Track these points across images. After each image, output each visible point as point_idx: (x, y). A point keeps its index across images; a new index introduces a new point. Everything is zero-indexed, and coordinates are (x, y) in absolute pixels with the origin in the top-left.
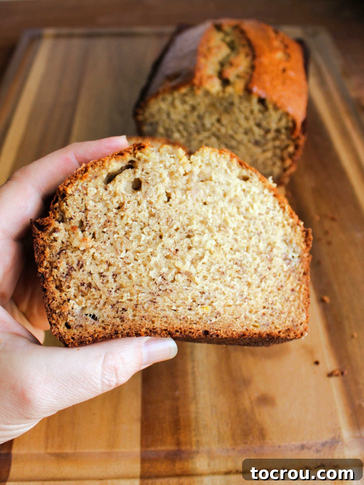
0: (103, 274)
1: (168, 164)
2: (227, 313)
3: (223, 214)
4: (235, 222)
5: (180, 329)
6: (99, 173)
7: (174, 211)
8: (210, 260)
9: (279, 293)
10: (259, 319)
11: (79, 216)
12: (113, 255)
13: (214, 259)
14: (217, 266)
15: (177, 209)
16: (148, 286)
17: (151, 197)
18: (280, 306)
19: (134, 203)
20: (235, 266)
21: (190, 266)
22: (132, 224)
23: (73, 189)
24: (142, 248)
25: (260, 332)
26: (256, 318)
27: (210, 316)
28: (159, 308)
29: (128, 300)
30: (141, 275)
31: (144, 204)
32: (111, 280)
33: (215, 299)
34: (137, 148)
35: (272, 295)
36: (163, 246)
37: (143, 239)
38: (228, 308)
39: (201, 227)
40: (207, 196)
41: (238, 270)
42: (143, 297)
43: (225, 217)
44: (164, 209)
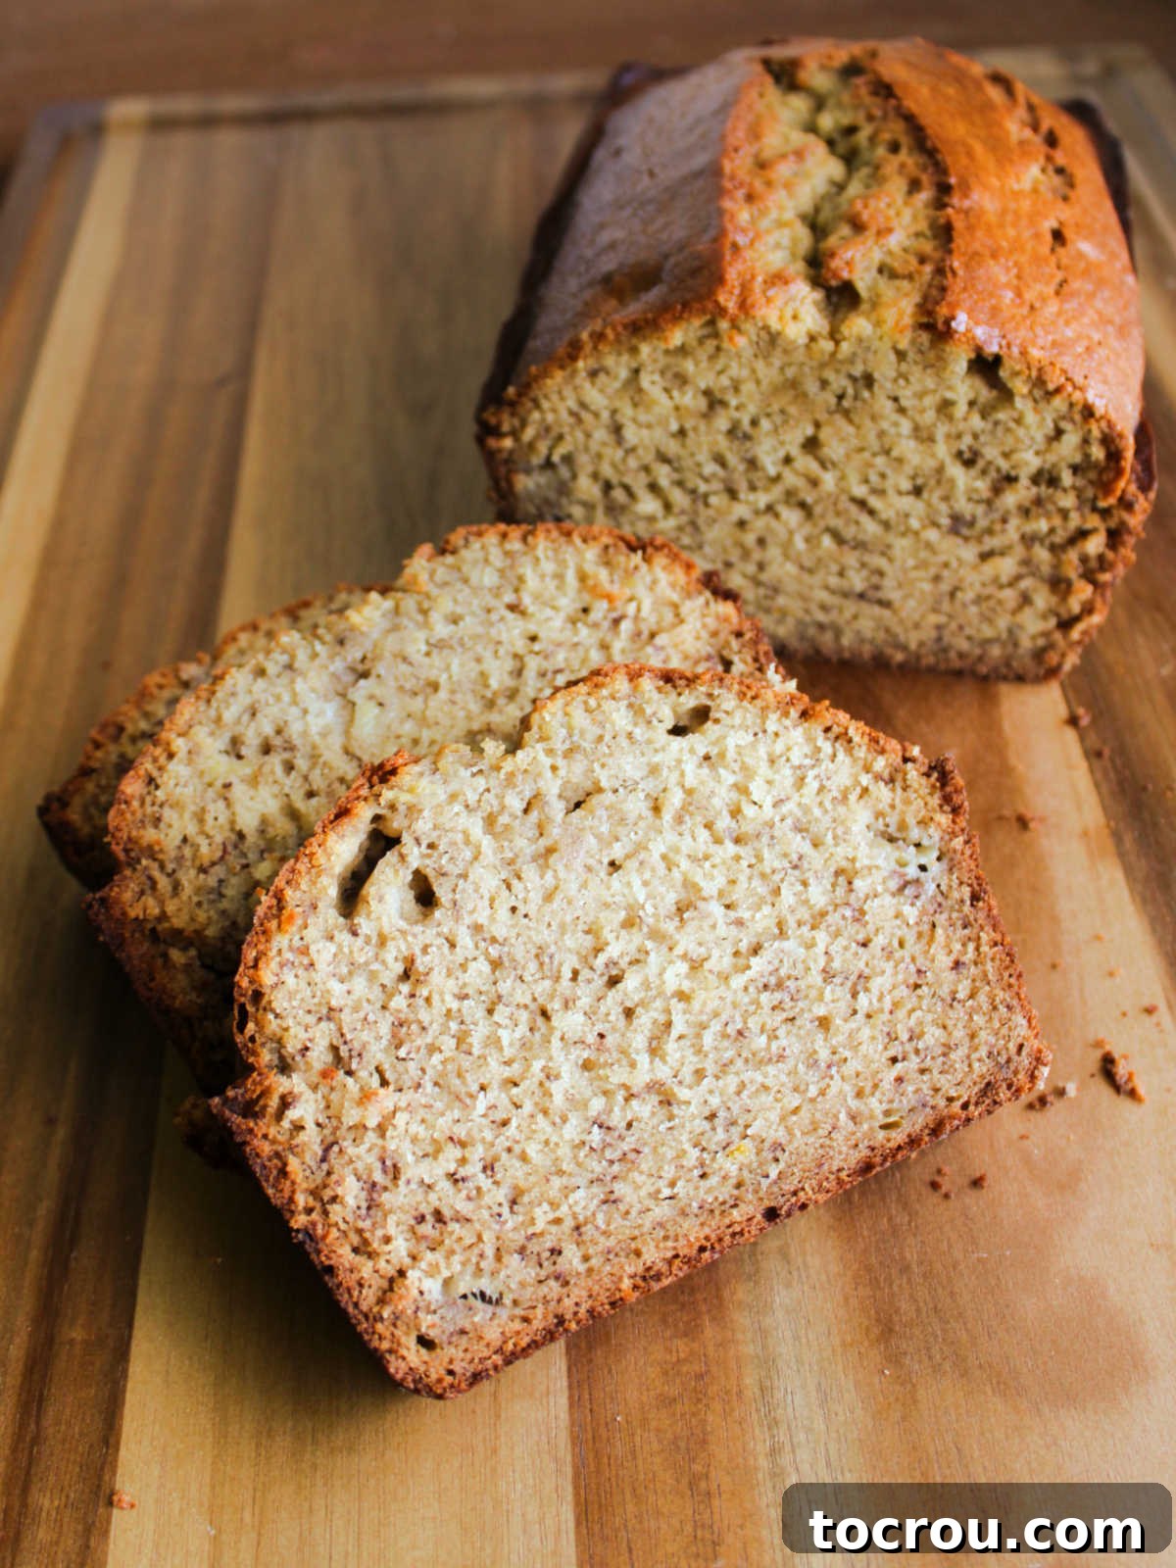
0: (457, 1177)
1: (472, 798)
2: (798, 1134)
3: (675, 870)
4: (715, 872)
5: (707, 1238)
6: (314, 891)
7: (543, 928)
8: (692, 1018)
9: (920, 997)
10: (891, 1101)
11: (322, 1037)
12: (457, 1114)
13: (701, 1012)
14: (716, 1026)
15: (547, 919)
16: (579, 1164)
17: (472, 912)
18: (939, 1032)
19: (439, 948)
20: (765, 997)
21: (651, 1062)
22: (459, 1010)
23: (274, 965)
24: (515, 1066)
25: (909, 1136)
26: (881, 1102)
27: (761, 1164)
28: (634, 1212)
29: (549, 1223)
30: (547, 1143)
31: (465, 939)
32: (484, 1182)
33: (750, 1117)
34: (375, 779)
35: (901, 1014)
36: (562, 1039)
37: (505, 1042)
38: (794, 1118)
39: (631, 941)
40: (610, 844)
41: (775, 1003)
42: (583, 1201)
43: (684, 875)
44: (518, 935)
